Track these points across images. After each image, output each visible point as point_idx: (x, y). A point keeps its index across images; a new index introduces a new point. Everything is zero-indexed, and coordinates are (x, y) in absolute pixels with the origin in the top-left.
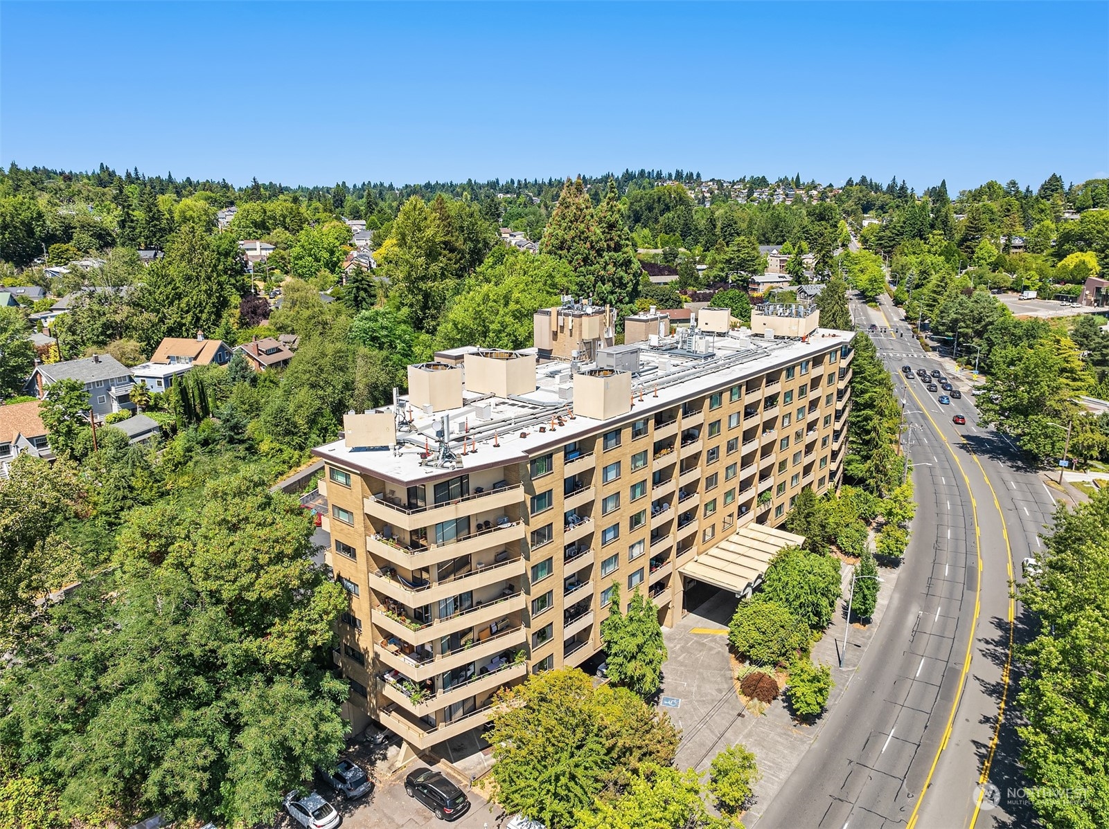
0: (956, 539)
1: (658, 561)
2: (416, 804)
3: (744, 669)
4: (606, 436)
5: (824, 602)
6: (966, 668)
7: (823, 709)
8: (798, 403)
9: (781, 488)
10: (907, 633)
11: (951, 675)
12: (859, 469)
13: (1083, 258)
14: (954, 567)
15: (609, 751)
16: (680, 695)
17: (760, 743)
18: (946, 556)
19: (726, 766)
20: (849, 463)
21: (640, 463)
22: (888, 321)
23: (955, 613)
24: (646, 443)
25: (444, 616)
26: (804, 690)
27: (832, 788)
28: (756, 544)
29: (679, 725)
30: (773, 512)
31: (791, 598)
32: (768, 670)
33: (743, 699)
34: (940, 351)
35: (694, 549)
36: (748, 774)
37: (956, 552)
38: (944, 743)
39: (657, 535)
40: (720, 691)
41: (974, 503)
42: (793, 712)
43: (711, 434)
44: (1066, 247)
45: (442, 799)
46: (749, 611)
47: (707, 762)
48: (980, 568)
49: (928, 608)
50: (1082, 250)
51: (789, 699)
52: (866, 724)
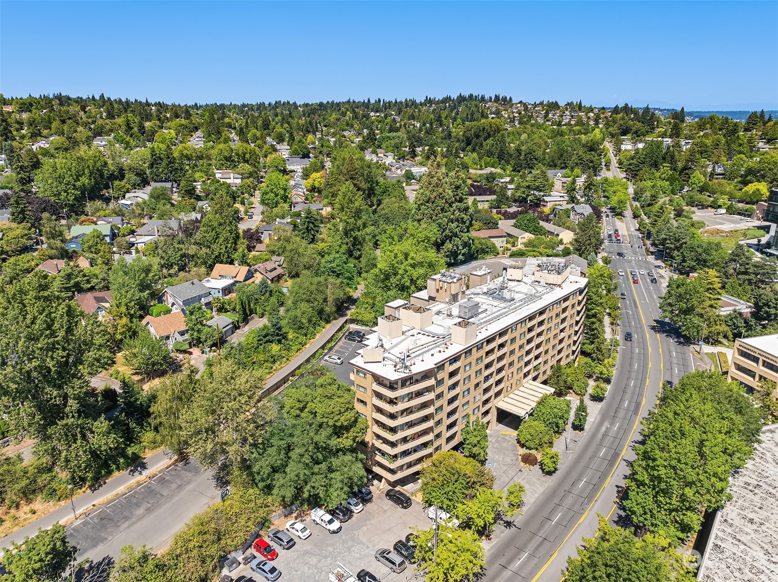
0: (635, 386)
1: (486, 402)
2: (391, 502)
3: (523, 451)
4: (466, 353)
5: (561, 421)
6: (623, 453)
7: (556, 469)
8: (555, 321)
9: (546, 362)
10: (600, 436)
11: (616, 455)
12: (588, 348)
13: (758, 187)
14: (630, 402)
15: (468, 483)
16: (495, 462)
17: (528, 483)
18: (628, 396)
19: (513, 490)
20: (584, 344)
21: (479, 361)
22: (628, 231)
23: (625, 426)
24: (482, 353)
25: (402, 429)
26: (547, 461)
27: (556, 500)
28: (532, 392)
29: (495, 474)
30: (541, 374)
31: (546, 419)
32: (533, 452)
33: (522, 464)
34: (656, 256)
35: (502, 395)
36: (522, 493)
37: (633, 394)
38: (605, 485)
39: (486, 390)
40: (512, 460)
41: (650, 365)
42: (543, 470)
43: (511, 344)
44: (749, 178)
45: (402, 500)
46: (526, 425)
47: (505, 489)
48: (643, 403)
49: (612, 423)
50: (758, 181)
51: (541, 464)
52: (575, 475)
